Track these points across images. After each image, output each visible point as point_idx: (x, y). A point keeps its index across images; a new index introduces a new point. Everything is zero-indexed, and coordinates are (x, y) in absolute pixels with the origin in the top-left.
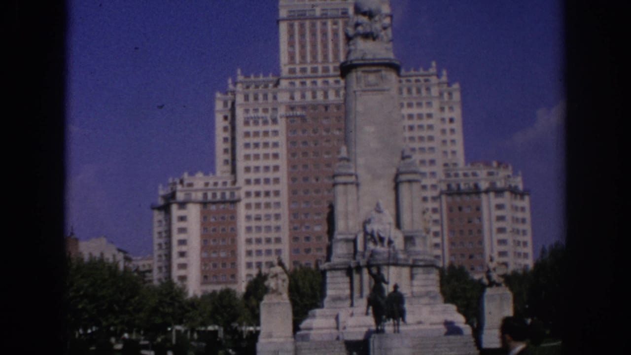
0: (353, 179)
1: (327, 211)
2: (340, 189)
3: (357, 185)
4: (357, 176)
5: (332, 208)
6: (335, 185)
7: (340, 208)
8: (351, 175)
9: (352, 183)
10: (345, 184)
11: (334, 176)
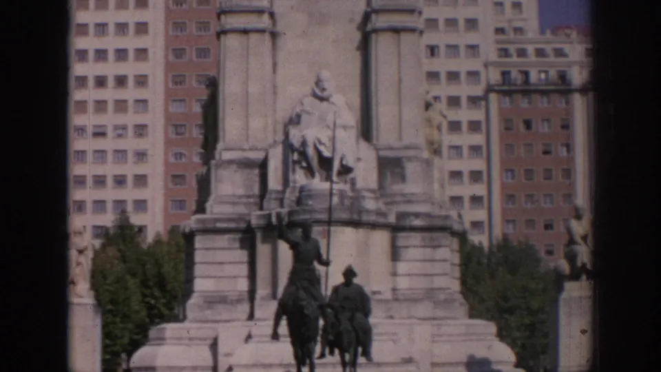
0: (265, 21)
1: (204, 94)
2: (232, 42)
3: (274, 35)
4: (272, 15)
5: (213, 85)
6: (221, 33)
7: (230, 88)
8: (260, 12)
9: (262, 31)
10: (245, 32)
11: (221, 13)
